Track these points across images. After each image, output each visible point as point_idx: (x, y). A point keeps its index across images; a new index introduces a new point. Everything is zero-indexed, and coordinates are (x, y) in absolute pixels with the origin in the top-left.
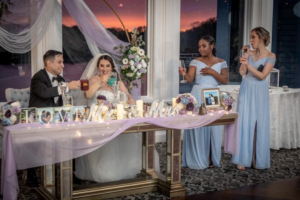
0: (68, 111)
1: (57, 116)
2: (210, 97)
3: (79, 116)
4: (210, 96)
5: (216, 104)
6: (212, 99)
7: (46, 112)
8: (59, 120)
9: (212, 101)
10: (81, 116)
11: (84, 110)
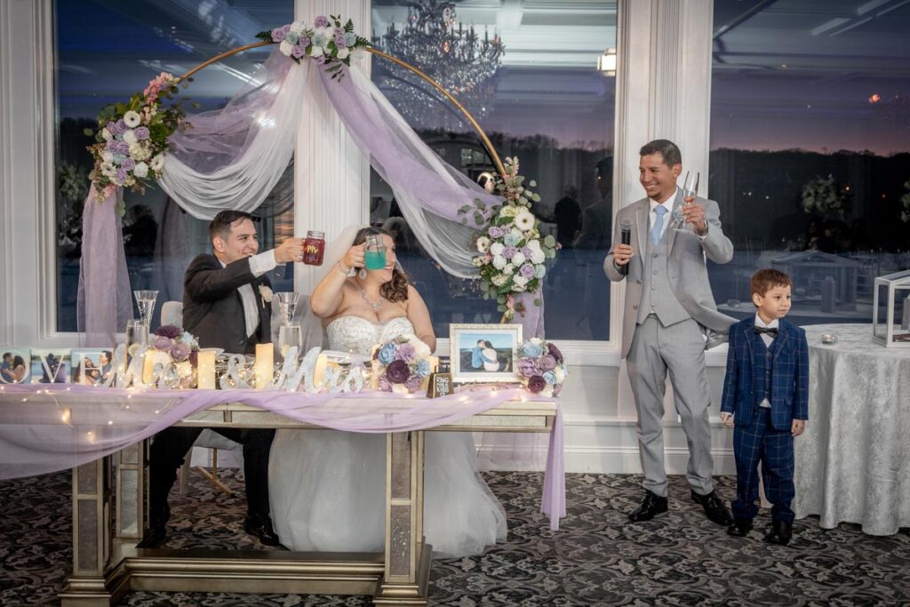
0: (64, 359)
1: (37, 368)
2: (482, 349)
3: (88, 373)
4: (482, 345)
5: (501, 370)
6: (490, 355)
7: (13, 357)
8: (42, 377)
9: (489, 361)
10: (94, 374)
11: (105, 358)
